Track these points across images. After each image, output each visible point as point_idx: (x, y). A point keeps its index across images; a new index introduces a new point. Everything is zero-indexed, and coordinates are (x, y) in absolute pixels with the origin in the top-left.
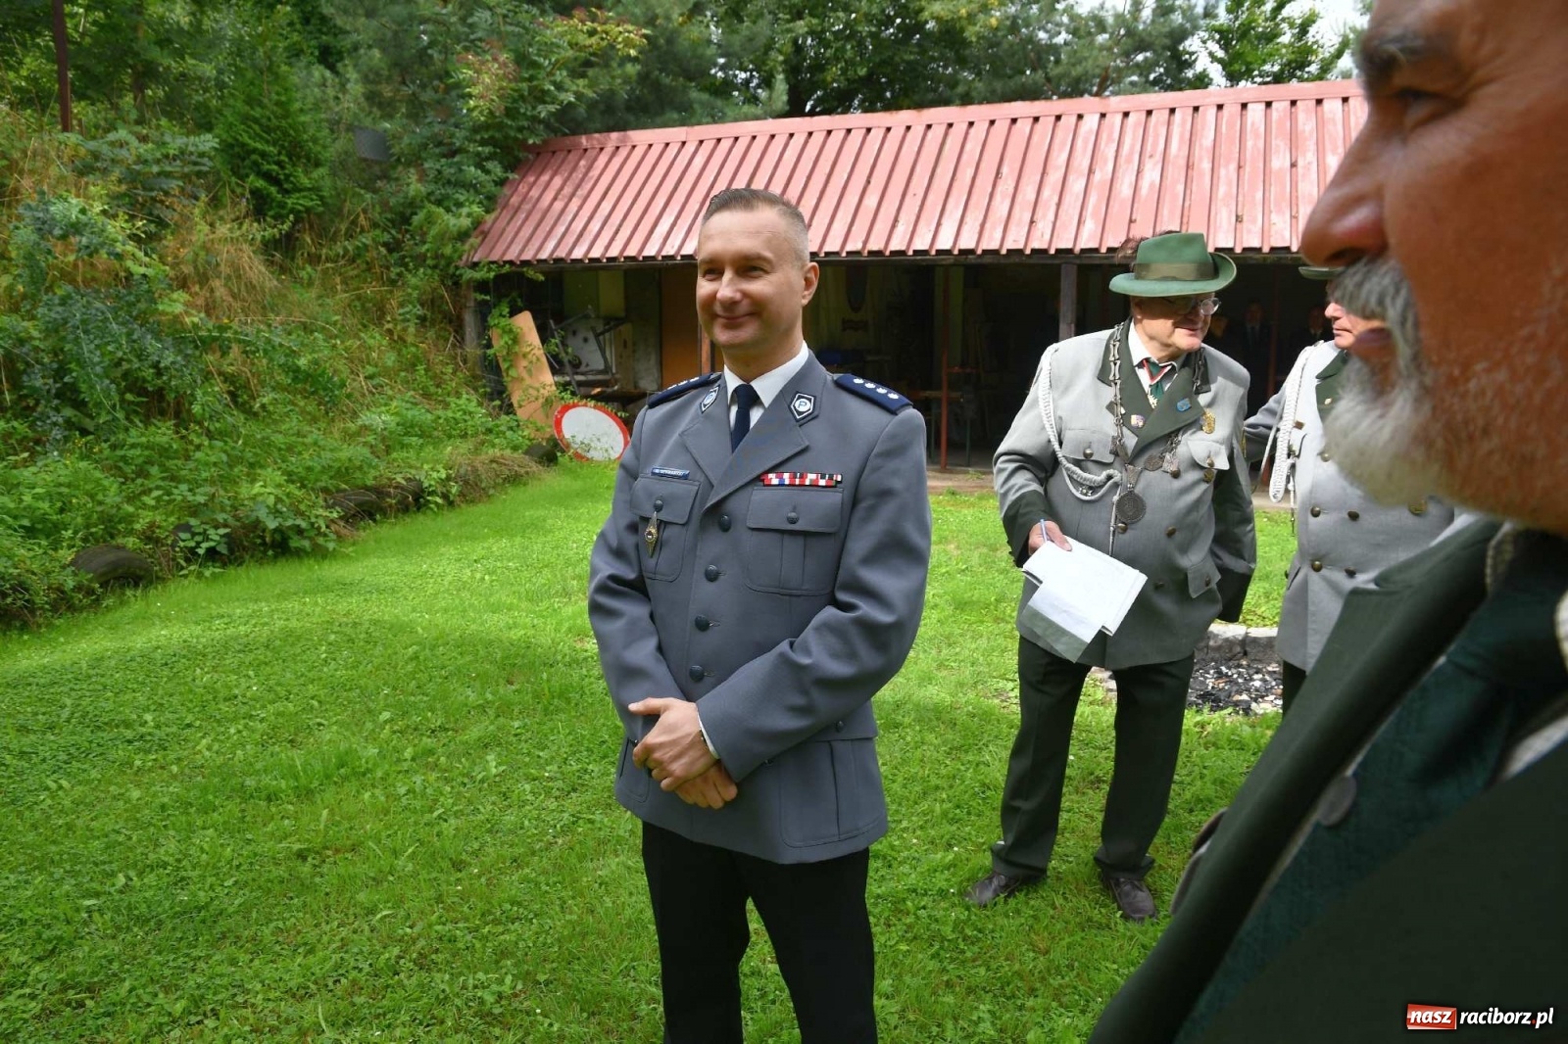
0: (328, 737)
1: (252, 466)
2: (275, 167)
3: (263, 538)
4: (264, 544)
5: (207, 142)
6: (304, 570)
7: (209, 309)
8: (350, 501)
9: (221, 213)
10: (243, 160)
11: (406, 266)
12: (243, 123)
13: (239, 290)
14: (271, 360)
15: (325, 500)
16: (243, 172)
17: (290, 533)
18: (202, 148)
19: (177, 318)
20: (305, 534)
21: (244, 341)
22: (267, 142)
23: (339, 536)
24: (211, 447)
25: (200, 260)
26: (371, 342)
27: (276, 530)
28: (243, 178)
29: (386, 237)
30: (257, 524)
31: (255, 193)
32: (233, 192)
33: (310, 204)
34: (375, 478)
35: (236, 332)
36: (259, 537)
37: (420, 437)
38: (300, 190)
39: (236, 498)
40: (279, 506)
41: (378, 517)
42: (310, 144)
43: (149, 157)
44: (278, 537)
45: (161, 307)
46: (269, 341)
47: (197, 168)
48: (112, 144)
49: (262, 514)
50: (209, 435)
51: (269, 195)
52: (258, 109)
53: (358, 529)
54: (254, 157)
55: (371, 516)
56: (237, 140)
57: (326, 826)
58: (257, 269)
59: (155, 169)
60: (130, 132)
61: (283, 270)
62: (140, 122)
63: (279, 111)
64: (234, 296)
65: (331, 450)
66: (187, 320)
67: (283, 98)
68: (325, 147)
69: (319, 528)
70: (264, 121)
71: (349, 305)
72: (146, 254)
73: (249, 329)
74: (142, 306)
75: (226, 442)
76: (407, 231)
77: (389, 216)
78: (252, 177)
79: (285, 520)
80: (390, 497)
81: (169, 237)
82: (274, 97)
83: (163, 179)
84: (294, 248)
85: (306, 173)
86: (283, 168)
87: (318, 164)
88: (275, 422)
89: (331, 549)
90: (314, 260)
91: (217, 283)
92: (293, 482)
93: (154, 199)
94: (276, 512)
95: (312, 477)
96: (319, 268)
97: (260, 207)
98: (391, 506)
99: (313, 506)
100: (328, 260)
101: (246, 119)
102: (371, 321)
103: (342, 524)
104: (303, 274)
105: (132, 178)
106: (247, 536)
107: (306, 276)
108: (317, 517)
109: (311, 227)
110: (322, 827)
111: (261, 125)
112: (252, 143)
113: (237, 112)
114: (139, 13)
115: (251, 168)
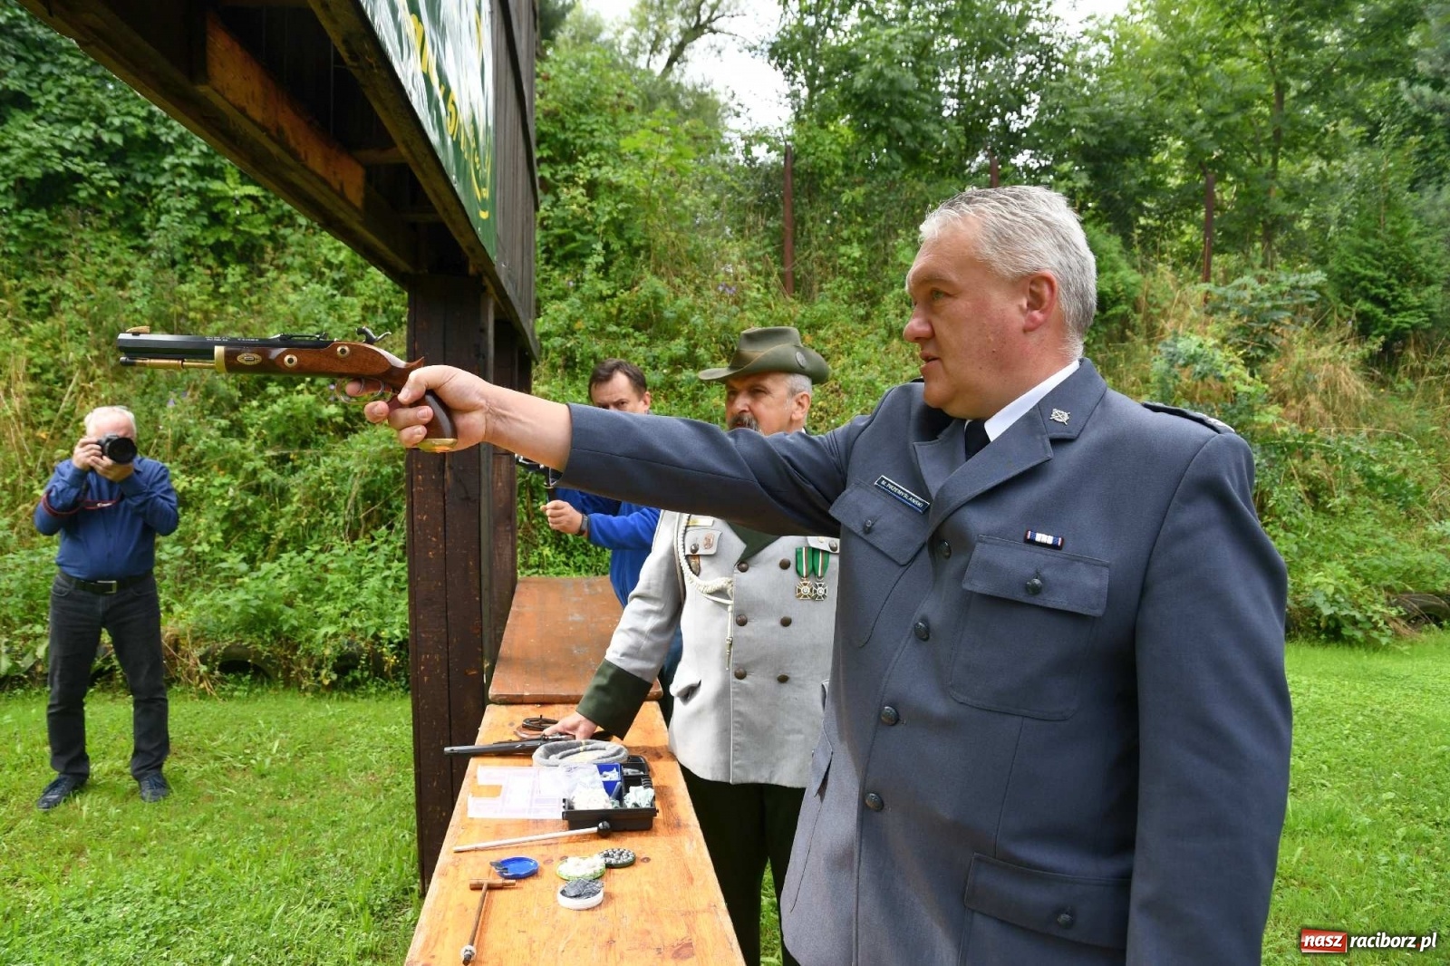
0: (1327, 797)
1: (1321, 558)
2: (1384, 290)
3: (1318, 622)
4: (1318, 628)
5: (1318, 277)
6: (1352, 657)
7: (1303, 420)
8: (1415, 602)
9: (1327, 335)
10: (1353, 287)
12: (1356, 254)
13: (1334, 403)
14: (1348, 465)
15: (1388, 599)
16: (1352, 297)
17: (1345, 623)
18: (1311, 282)
19: (1270, 428)
20: (1360, 626)
21: (1325, 448)
22: (1378, 268)
23: (1397, 634)
24: (1286, 538)
25: (1299, 378)
27: (1330, 617)
28: (1350, 303)
30: (1314, 608)
31: (1362, 316)
32: (1340, 316)
33: (1415, 320)
34: (1447, 585)
35: (1322, 440)
36: (1314, 621)
38: (1407, 309)
39: (1299, 585)
40: (1337, 596)
41: (1444, 623)
42: (1422, 265)
43: (1265, 295)
44: (1332, 624)
45: (1256, 419)
46: (1347, 448)
47: (1306, 299)
48: (1239, 288)
49: (1319, 601)
50: (1286, 528)
51: (1375, 316)
52: (1372, 240)
53: (1419, 631)
54: (1363, 283)
55: (1437, 621)
56: (1347, 270)
57: (1298, 861)
58: (1353, 384)
59: (1268, 304)
60: (1256, 276)
61: (1382, 384)
62: (1263, 266)
63: (1393, 239)
64: (1327, 409)
65: (1404, 553)
66: (1278, 430)
67: (1398, 227)
68: (1437, 266)
69: (1376, 622)
70: (1376, 250)
72: (1252, 375)
73: (1331, 439)
74: (1242, 417)
75: (1298, 536)
78: (1359, 301)
79: (1340, 609)
81: (1273, 360)
82: (1389, 227)
83: (1275, 312)
84: (1398, 363)
85: (1416, 292)
86: (1391, 290)
87: (1428, 283)
88: (1351, 522)
89: (1384, 644)
90: (1417, 373)
91: (1311, 398)
92: (1356, 576)
93: (1267, 329)
94: (1334, 602)
95: (1377, 575)
96: (1421, 383)
97: (1365, 327)
99: (1373, 602)
100: (1432, 373)
103: (1402, 623)
104: (1403, 387)
105: (1251, 312)
106: (1303, 618)
107: (1406, 390)
108: (1375, 612)
109: (1417, 343)
110: (1295, 860)
111: (1372, 254)
112: (1363, 271)
113: (1351, 246)
114: (1273, 178)
115: (1360, 293)
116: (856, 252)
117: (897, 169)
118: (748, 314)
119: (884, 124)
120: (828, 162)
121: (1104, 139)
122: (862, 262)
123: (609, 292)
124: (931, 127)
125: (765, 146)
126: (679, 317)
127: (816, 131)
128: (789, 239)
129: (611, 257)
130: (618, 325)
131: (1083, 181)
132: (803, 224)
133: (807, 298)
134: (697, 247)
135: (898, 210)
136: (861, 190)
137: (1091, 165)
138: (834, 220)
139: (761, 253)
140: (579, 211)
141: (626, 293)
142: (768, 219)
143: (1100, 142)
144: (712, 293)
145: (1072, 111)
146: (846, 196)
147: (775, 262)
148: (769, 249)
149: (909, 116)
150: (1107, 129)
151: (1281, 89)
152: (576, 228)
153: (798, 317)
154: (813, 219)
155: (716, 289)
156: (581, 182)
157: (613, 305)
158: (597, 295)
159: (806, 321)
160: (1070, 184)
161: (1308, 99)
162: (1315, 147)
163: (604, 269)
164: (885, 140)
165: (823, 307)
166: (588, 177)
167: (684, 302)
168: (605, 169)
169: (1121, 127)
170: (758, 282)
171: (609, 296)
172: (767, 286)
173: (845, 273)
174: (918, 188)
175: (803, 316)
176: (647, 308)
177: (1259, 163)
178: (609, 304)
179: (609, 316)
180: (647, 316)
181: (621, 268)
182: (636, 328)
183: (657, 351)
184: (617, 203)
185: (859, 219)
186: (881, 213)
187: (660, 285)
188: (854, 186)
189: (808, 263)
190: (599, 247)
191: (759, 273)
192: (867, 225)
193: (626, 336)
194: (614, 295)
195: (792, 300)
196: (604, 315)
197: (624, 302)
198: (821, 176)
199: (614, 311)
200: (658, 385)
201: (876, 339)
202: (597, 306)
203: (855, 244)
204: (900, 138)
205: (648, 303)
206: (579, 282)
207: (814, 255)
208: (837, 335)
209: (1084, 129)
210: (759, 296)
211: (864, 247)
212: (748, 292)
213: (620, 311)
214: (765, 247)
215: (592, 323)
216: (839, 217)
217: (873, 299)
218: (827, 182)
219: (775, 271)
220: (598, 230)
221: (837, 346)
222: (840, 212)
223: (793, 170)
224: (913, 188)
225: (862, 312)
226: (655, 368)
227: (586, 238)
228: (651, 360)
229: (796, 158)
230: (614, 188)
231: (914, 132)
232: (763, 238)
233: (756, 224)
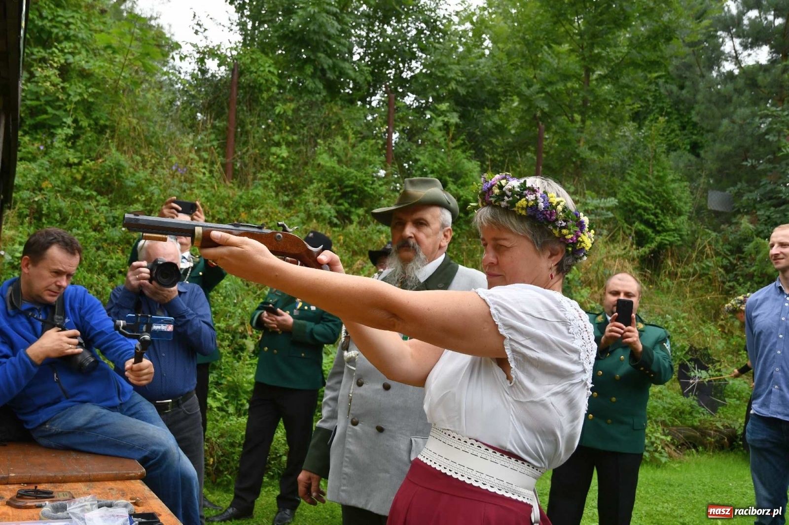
2: (652, 217)
5: (612, 202)
8: (681, 433)
9: (616, 245)
10: (633, 213)
11: (737, 281)
12: (635, 190)
15: (663, 430)
16: (632, 220)
18: (608, 205)
20: (647, 448)
22: (648, 201)
23: (670, 456)
25: (600, 272)
26: (707, 331)
28: (631, 224)
29: (725, 262)
31: (638, 233)
32: (624, 232)
33: (671, 239)
34: (700, 421)
37: (738, 399)
38: (667, 231)
41: (700, 448)
42: (676, 201)
47: (604, 217)
51: (647, 234)
52: (645, 182)
53: (684, 454)
54: (639, 211)
55: (695, 447)
56: (629, 201)
61: (651, 282)
63: (658, 182)
65: (672, 398)
67: (661, 174)
68: (686, 203)
69: (657, 448)
70: (648, 189)
71: (694, 307)
76: (740, 258)
77: (728, 247)
78: (637, 223)
80: (710, 435)
82: (656, 173)
84: (660, 268)
85: (672, 220)
86: (657, 217)
87: (680, 214)
89: (663, 462)
90: (673, 275)
95: (656, 412)
96: (675, 282)
97: (641, 240)
98: (710, 443)
99: (655, 432)
100: (681, 277)
101: (636, 188)
102: (710, 319)
103: (673, 448)
104: (664, 285)
107: (665, 286)
108: (657, 438)
109: (673, 255)
111: (646, 192)
112: (639, 203)
113: (631, 184)
114: (582, 132)
115: (637, 218)
116: (284, 152)
117: (319, 93)
118: (196, 191)
119: (312, 57)
120: (267, 81)
121: (470, 90)
122: (289, 162)
123: (76, 161)
124: (346, 65)
125: (217, 61)
126: (138, 187)
127: (258, 55)
128: (232, 136)
129: (78, 132)
130: (84, 189)
131: (454, 119)
132: (243, 127)
133: (243, 183)
134: (155, 133)
135: (318, 124)
136: (293, 106)
137: (459, 109)
138: (268, 126)
139: (208, 145)
140: (52, 89)
141: (91, 163)
142: (215, 120)
143: (468, 92)
144: (166, 172)
145: (449, 66)
146: (279, 109)
147: (218, 153)
148: (215, 143)
149: (331, 54)
150: (473, 83)
151: (589, 71)
152: (48, 103)
153: (237, 198)
154: (251, 123)
155: (170, 168)
156: (55, 65)
157: (78, 171)
158: (64, 161)
159: (242, 202)
160: (446, 119)
161: (606, 81)
162: (609, 115)
163: (72, 140)
164: (312, 70)
165: (256, 192)
166: (63, 61)
167: (143, 174)
168: (77, 57)
169: (481, 83)
170: (205, 168)
171: (75, 164)
172: (211, 172)
173: (274, 168)
174: (334, 110)
175: (241, 197)
176: (109, 176)
177: (573, 121)
178: (74, 171)
179: (75, 181)
180: (109, 184)
181: (88, 142)
182: (100, 193)
183: (117, 213)
184: (87, 87)
185: (288, 128)
186: (305, 125)
187: (123, 159)
188: (285, 101)
189: (246, 157)
190: (69, 121)
191: (205, 161)
192: (295, 134)
193: (89, 198)
194: (80, 164)
195: (232, 185)
196: (69, 179)
197: (89, 170)
198: (261, 91)
199: (79, 177)
200: (116, 241)
201: (297, 220)
202: (64, 170)
203: (284, 147)
204: (323, 71)
205: (111, 172)
206: (49, 148)
207: (251, 151)
208: (267, 214)
209: (458, 82)
210: (204, 179)
211: (291, 149)
212: (195, 174)
213: (84, 177)
214: (211, 141)
215: (59, 182)
216: (272, 124)
217: (296, 190)
218: (265, 95)
219: (220, 160)
220: (68, 107)
221: (267, 223)
222: (273, 121)
223: (239, 83)
224: (331, 109)
225: (286, 199)
226: (114, 226)
227: (57, 113)
228: (111, 219)
229: (241, 74)
230: (84, 75)
231: (334, 68)
232: (210, 134)
233: (204, 122)
